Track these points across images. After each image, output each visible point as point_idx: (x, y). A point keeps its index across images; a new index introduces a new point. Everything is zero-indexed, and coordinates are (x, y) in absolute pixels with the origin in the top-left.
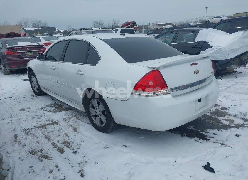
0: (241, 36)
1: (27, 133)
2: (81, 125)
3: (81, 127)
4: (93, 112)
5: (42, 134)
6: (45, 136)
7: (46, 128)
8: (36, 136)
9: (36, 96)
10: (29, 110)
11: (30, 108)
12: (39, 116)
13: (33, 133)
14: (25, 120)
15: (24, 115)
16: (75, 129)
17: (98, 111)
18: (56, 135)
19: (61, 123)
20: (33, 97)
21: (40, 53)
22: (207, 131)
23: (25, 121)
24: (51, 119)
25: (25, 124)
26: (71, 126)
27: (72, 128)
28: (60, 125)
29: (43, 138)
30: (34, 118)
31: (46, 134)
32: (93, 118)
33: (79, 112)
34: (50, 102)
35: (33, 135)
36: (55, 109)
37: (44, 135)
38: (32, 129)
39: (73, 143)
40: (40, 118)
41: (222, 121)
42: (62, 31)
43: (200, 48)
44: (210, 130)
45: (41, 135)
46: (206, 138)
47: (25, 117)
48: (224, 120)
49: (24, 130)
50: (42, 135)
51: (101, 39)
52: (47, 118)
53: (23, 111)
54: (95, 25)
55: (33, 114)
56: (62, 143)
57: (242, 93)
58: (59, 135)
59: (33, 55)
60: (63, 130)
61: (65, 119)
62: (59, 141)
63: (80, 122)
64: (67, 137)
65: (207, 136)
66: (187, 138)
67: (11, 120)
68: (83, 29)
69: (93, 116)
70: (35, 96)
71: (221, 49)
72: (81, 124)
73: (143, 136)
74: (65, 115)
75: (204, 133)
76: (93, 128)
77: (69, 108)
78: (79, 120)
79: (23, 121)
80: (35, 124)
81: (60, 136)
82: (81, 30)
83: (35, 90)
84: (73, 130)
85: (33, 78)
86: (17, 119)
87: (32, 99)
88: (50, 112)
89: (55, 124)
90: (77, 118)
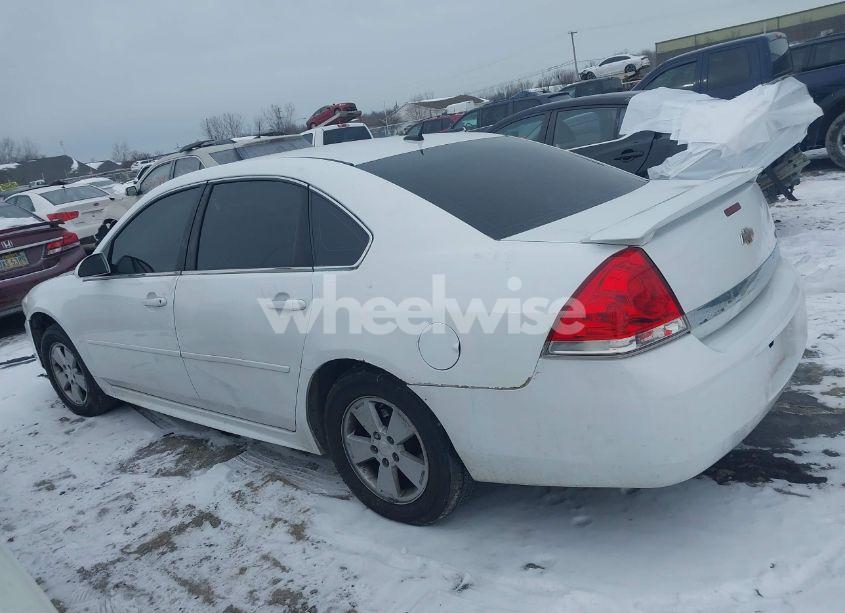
0: (775, 98)
1: (102, 587)
2: (313, 510)
3: (317, 518)
4: (358, 449)
5: (166, 576)
6: (184, 583)
7: (173, 548)
8: (142, 592)
9: (83, 420)
10: (72, 482)
11: (74, 471)
12: (126, 502)
13: (129, 581)
14: (71, 528)
15: (57, 510)
16: (298, 532)
17: (383, 443)
18: (230, 569)
19: (229, 512)
20: (67, 426)
21: (51, 252)
22: (793, 446)
23: (69, 532)
24: (179, 507)
25: (75, 545)
26: (277, 520)
27: (281, 528)
28: (229, 525)
29: (177, 594)
30: (104, 512)
31: (185, 573)
32: (365, 475)
33: (280, 455)
34: (149, 435)
35: (130, 590)
36: (178, 461)
37: (176, 579)
38: (113, 563)
39: (314, 592)
40: (130, 509)
41: (822, 399)
42: (95, 166)
43: (643, 158)
44: (801, 441)
45: (164, 585)
46: (809, 473)
47: (64, 517)
48: (828, 393)
49: (84, 574)
50: (165, 582)
51: (352, 165)
52: (160, 502)
53: (48, 489)
54: (213, 130)
55: (92, 499)
56: (270, 603)
57: (826, 291)
58: (243, 571)
59: (25, 262)
60: (250, 543)
61: (238, 497)
62: (252, 596)
63: (305, 499)
64: (277, 573)
65: (807, 467)
66: (743, 487)
67: (11, 540)
68: (199, 145)
69: (360, 464)
70: (78, 421)
71: (717, 152)
72: (312, 504)
73: (582, 509)
74: (229, 476)
75: (789, 456)
76: (369, 513)
77: (236, 447)
78: (298, 488)
79: (61, 534)
80: (120, 539)
81: (249, 574)
82: (189, 149)
83: (74, 396)
84: (290, 538)
85: (58, 350)
86: (34, 531)
87: (68, 433)
88: (164, 475)
89: (207, 524)
90: (286, 482)
